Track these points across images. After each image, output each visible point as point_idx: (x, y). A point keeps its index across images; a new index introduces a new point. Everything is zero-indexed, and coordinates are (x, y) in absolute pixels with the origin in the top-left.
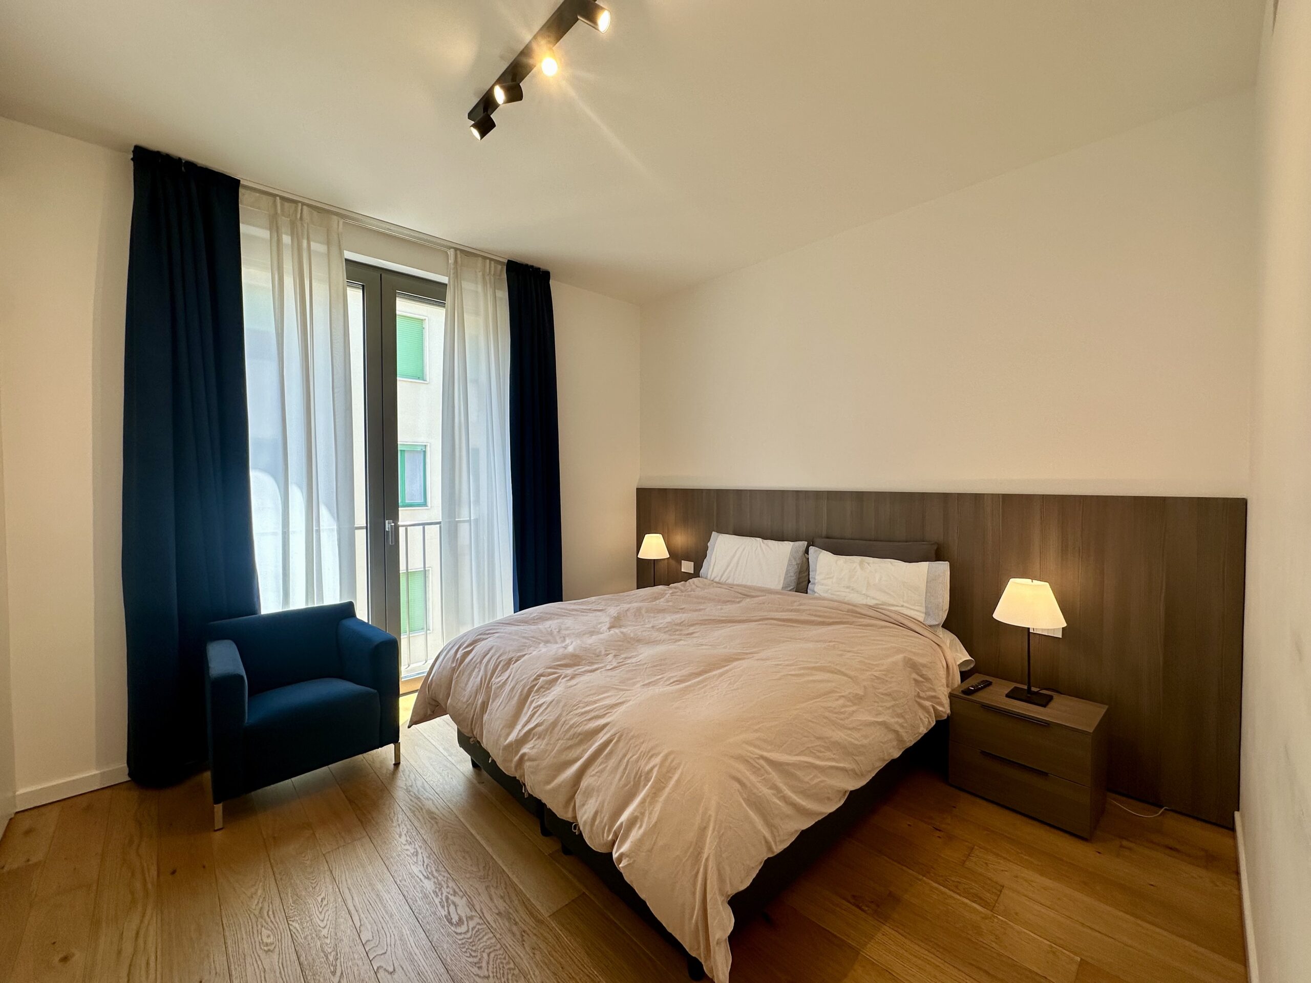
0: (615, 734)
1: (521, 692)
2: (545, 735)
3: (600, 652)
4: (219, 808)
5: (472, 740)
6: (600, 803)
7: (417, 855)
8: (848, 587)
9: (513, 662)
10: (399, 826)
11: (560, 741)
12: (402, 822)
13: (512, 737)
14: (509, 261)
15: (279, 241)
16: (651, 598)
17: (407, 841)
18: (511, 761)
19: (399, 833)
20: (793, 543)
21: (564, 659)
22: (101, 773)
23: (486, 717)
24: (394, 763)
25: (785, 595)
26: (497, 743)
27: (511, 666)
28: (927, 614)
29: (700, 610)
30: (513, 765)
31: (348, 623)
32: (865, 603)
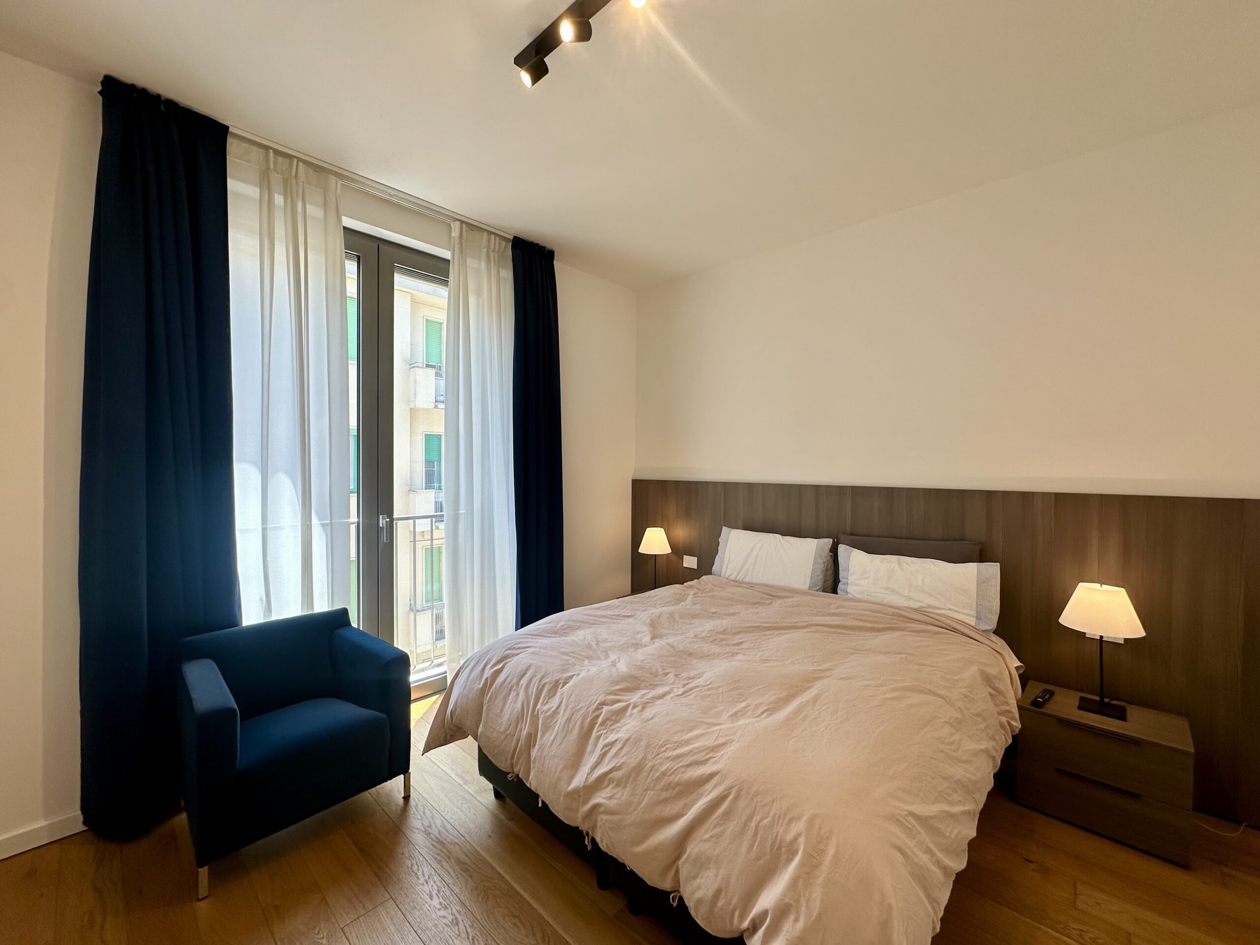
0: (731, 788)
1: (582, 723)
2: (627, 782)
3: (657, 671)
4: (204, 872)
5: (509, 776)
6: (723, 879)
7: (457, 924)
8: (887, 589)
9: (561, 685)
10: (427, 883)
11: (649, 792)
12: (429, 878)
13: (578, 781)
14: (515, 237)
15: (270, 200)
16: (674, 600)
17: (441, 904)
18: (577, 810)
19: (428, 892)
20: (817, 540)
21: (622, 682)
22: (49, 825)
23: (534, 753)
24: (403, 796)
25: (813, 595)
26: (555, 788)
27: (559, 690)
28: (978, 618)
29: (734, 614)
30: (580, 815)
31: (343, 632)
32: (907, 606)
